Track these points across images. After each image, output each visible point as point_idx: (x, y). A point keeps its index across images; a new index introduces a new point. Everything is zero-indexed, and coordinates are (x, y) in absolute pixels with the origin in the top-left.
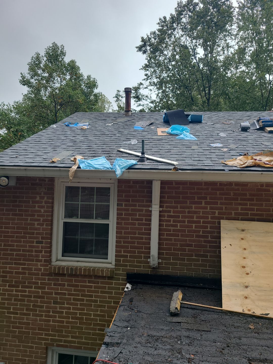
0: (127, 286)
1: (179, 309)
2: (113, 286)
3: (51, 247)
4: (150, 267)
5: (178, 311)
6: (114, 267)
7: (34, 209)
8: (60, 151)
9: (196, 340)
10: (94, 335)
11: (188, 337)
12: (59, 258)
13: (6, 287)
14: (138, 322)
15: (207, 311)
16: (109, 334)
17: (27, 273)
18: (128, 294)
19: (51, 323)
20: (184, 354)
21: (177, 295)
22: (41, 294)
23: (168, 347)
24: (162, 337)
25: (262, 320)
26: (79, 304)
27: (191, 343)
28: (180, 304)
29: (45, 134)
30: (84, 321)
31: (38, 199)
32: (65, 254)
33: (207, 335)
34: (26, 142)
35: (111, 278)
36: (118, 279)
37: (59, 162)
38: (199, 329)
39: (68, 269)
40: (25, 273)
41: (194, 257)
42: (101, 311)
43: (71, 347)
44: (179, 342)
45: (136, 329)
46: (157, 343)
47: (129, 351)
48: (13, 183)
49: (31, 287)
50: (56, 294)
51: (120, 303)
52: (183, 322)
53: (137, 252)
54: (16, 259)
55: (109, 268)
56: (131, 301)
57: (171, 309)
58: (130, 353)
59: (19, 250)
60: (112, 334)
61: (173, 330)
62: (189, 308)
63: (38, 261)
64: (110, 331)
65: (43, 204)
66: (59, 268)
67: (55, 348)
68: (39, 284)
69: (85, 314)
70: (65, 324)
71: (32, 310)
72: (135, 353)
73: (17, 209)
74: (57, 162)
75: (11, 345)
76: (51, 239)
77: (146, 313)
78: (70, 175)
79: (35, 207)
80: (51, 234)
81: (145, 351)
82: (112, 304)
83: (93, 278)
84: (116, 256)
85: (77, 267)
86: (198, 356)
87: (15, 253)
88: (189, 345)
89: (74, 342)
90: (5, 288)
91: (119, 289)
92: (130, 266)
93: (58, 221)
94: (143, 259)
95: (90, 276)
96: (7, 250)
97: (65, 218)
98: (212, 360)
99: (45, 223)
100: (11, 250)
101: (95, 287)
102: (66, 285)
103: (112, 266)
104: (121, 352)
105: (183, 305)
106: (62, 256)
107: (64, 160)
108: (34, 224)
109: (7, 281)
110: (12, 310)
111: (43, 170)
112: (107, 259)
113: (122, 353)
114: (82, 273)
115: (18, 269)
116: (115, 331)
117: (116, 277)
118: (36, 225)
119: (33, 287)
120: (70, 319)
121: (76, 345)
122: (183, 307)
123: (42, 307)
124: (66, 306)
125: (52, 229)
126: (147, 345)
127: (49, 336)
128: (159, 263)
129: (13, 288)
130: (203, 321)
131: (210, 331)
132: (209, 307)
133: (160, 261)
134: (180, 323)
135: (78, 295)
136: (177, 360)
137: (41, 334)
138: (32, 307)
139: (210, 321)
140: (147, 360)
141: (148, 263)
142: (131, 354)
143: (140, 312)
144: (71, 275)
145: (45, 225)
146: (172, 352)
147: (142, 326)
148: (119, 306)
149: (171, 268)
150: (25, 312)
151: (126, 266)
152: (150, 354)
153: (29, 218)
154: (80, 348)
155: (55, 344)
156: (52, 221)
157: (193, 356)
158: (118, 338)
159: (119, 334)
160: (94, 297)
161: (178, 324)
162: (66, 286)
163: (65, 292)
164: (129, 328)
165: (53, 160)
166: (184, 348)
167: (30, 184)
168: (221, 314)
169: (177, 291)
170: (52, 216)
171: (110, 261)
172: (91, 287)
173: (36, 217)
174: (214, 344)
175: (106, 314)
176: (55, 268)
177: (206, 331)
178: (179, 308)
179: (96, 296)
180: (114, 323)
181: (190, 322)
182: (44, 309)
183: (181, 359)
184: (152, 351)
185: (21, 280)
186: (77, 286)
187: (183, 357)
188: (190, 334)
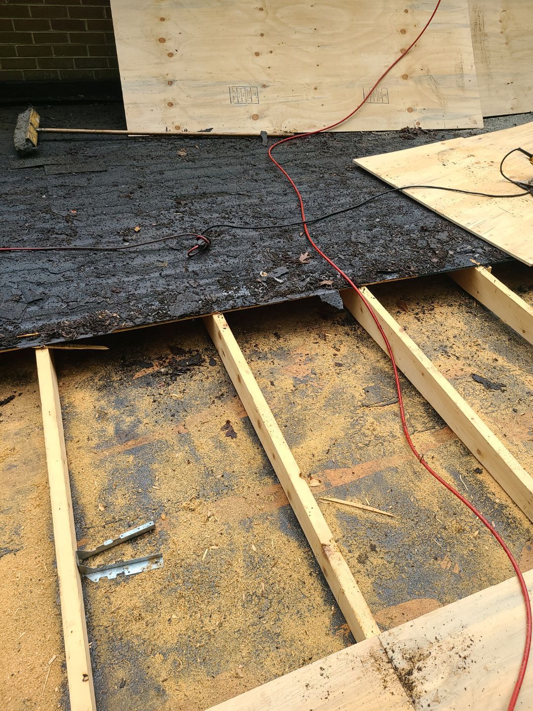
1: (35, 143)
5: (34, 146)
9: (79, 188)
11: (61, 186)
15: (97, 140)
20: (55, 211)
23: (22, 207)
24: (6, 194)
25: (201, 141)
27: (70, 194)
28: (35, 133)
33: (99, 178)
38: (84, 170)
44: (44, 196)
52: (47, 165)
57: (16, 145)
61: (28, 180)
62: (59, 140)
86: (85, 209)
88: (65, 197)
98: (112, 211)
105: (44, 136)
122: (44, 140)
130: (90, 157)
131: (105, 171)
132: (101, 131)
134: (42, 166)
136: (44, 222)
139: (105, 155)
146: (32, 213)
157: (75, 212)
161: (38, 169)
166: (55, 203)
168: (125, 141)
174: (113, 189)
177: (97, 172)
178: (35, 141)
181: (63, 162)
183: (52, 219)
187: (54, 216)
188: (66, 180)
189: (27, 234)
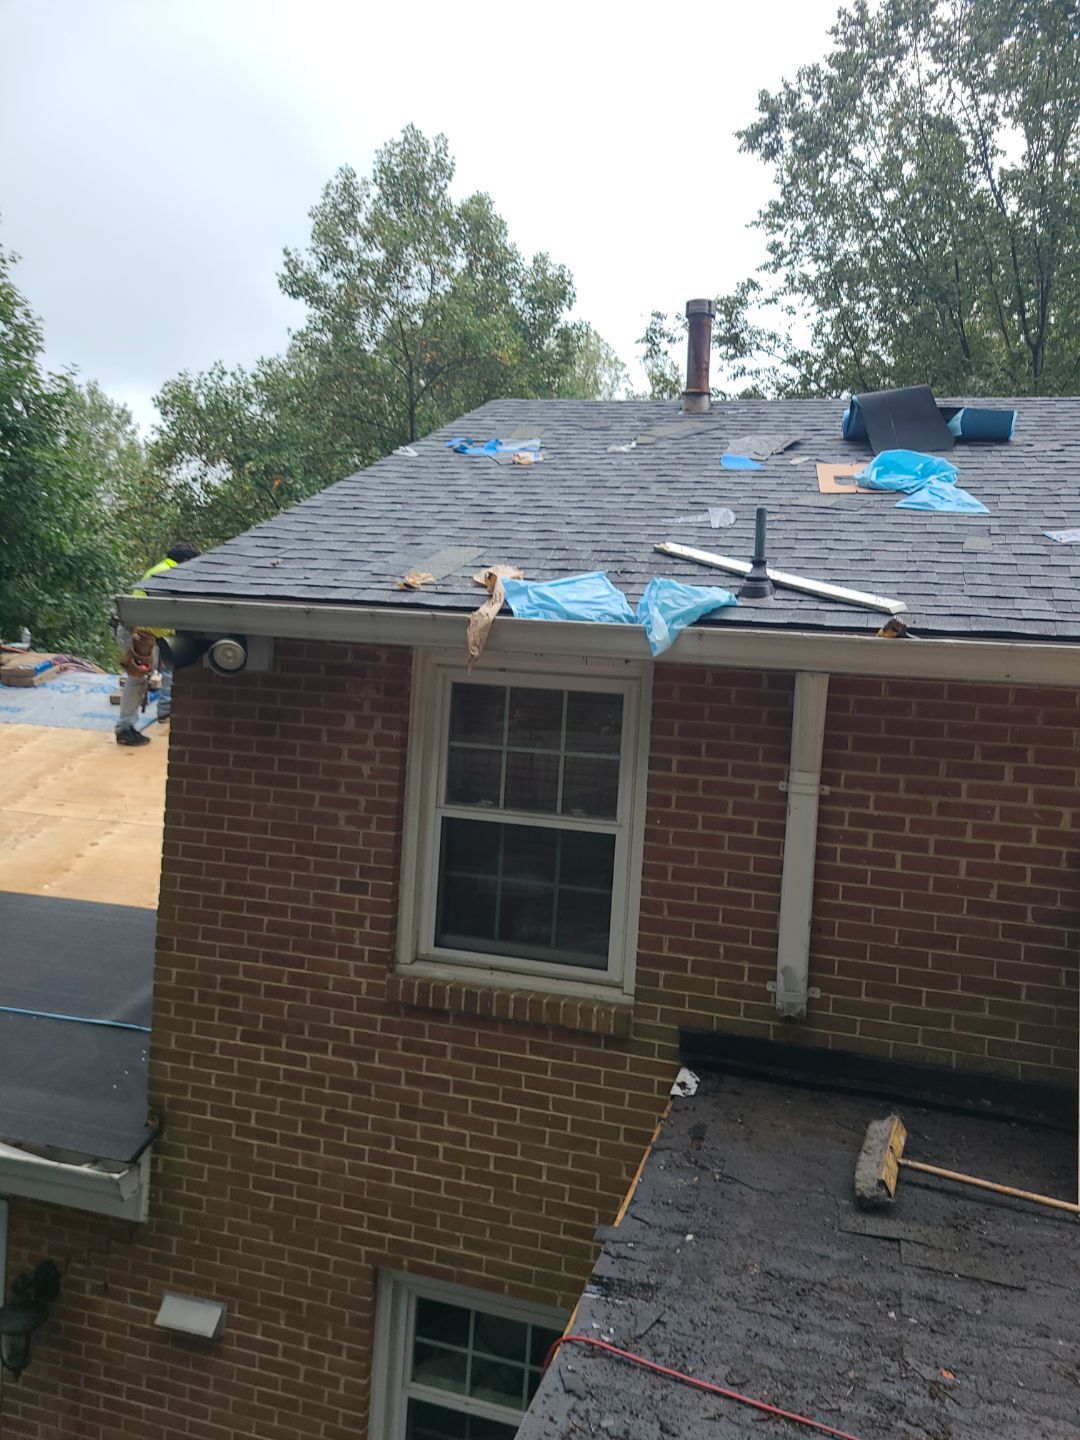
0: (680, 1079)
1: (892, 1189)
2: (627, 1072)
3: (394, 907)
4: (773, 1013)
5: (889, 1195)
6: (629, 1000)
7: (335, 762)
8: (433, 548)
9: (963, 1316)
10: (548, 1249)
11: (929, 1299)
12: (423, 950)
13: (234, 1038)
14: (727, 1218)
15: (1010, 1207)
16: (611, 1249)
17: (309, 995)
18: (687, 1109)
19: (393, 1184)
20: (910, 1360)
21: (886, 1135)
22: (359, 1075)
23: (848, 1326)
24: (823, 1285)
26: (495, 1128)
27: (943, 1326)
28: (896, 1169)
29: (377, 480)
30: (515, 1191)
31: (350, 725)
32: (448, 938)
33: (1008, 1303)
34: (308, 511)
35: (618, 1041)
36: (648, 1049)
37: (432, 588)
38: (978, 1274)
39: (455, 992)
40: (298, 996)
41: (959, 992)
42: (579, 1162)
43: (463, 1279)
44: (892, 1315)
45: (721, 1245)
46: (802, 1307)
47: (692, 1321)
48: (260, 663)
49: (323, 1049)
50: (412, 1080)
51: (654, 1139)
52: (908, 1241)
53: (722, 951)
54: (268, 942)
55: (610, 1005)
56: (698, 1133)
57: (858, 1185)
58: (695, 1329)
59: (282, 911)
60: (623, 1250)
61: (867, 1264)
62: (934, 1190)
63: (346, 953)
64: (616, 1239)
65: (370, 745)
66: (425, 986)
67: (403, 1276)
68: (352, 1040)
69: (520, 1167)
70: (443, 1194)
71: (322, 1130)
72: (714, 1332)
73: (277, 758)
74: (422, 588)
75: (248, 1247)
76: (396, 876)
77: (759, 1187)
78: (471, 639)
79: (338, 754)
80: (397, 860)
81: (755, 1329)
82: (622, 1138)
83: (551, 1034)
84: (641, 960)
85: (490, 989)
86: (973, 1377)
87: (266, 919)
88: (933, 1331)
89: (476, 1264)
90: (231, 1042)
91: (647, 1085)
92: (695, 1002)
93: (423, 813)
94: (746, 979)
95: (539, 1029)
96: (238, 906)
97: (447, 802)
98: (1032, 1403)
99: (375, 817)
100: (252, 907)
101: (557, 1071)
102: (449, 1052)
103: (624, 997)
104: (658, 1321)
105: (907, 1174)
106: (435, 945)
107: (447, 581)
108: (335, 820)
109: (237, 1019)
110: (253, 1123)
111: (372, 615)
112: (605, 969)
113: (664, 1324)
114: (511, 1015)
115: (278, 977)
116: (634, 1239)
117: (636, 1038)
118: (342, 822)
119: (330, 1047)
120: (463, 1177)
121: (483, 1274)
122: (908, 1183)
123: (360, 1123)
124: (446, 1127)
125: (398, 841)
126: (760, 1308)
127: (385, 1231)
128: (810, 1002)
129: (258, 1043)
130: (993, 1245)
131: (1023, 1289)
132: (1022, 1193)
133: (817, 993)
134: (897, 1241)
135: (493, 1094)
136: (885, 1380)
137: (358, 1221)
138: (326, 1119)
139: (1026, 1249)
140: (762, 1365)
141: (769, 996)
142: (699, 1334)
143: (736, 1181)
144: (467, 1018)
145: (373, 825)
146: (864, 1348)
147: (739, 1236)
148: (650, 1148)
149: (858, 1025)
150: (299, 1133)
151: (679, 1001)
152: (773, 1343)
153: (318, 794)
154: (496, 1287)
155: (405, 1263)
156: (400, 810)
157: (951, 1376)
158: (648, 1267)
159: (651, 1255)
160: (550, 1107)
161: (887, 1243)
162: (449, 1057)
163: (444, 1076)
164: (690, 1237)
165: (410, 581)
166: (912, 1338)
167: (322, 668)
168: (1070, 1226)
169: (882, 1118)
170: (401, 792)
171: (617, 979)
172: (542, 1068)
173: (342, 793)
174: (1041, 1342)
175: (597, 1175)
176: (409, 985)
177: (1005, 1286)
178: (892, 1184)
179: (559, 1105)
180: (633, 1210)
181: (936, 1242)
182: (369, 1130)
183: (902, 1378)
184: (780, 1332)
185: (285, 1017)
186: (490, 1059)
187: (906, 1374)
188: (940, 1288)
189: (848, 1399)
